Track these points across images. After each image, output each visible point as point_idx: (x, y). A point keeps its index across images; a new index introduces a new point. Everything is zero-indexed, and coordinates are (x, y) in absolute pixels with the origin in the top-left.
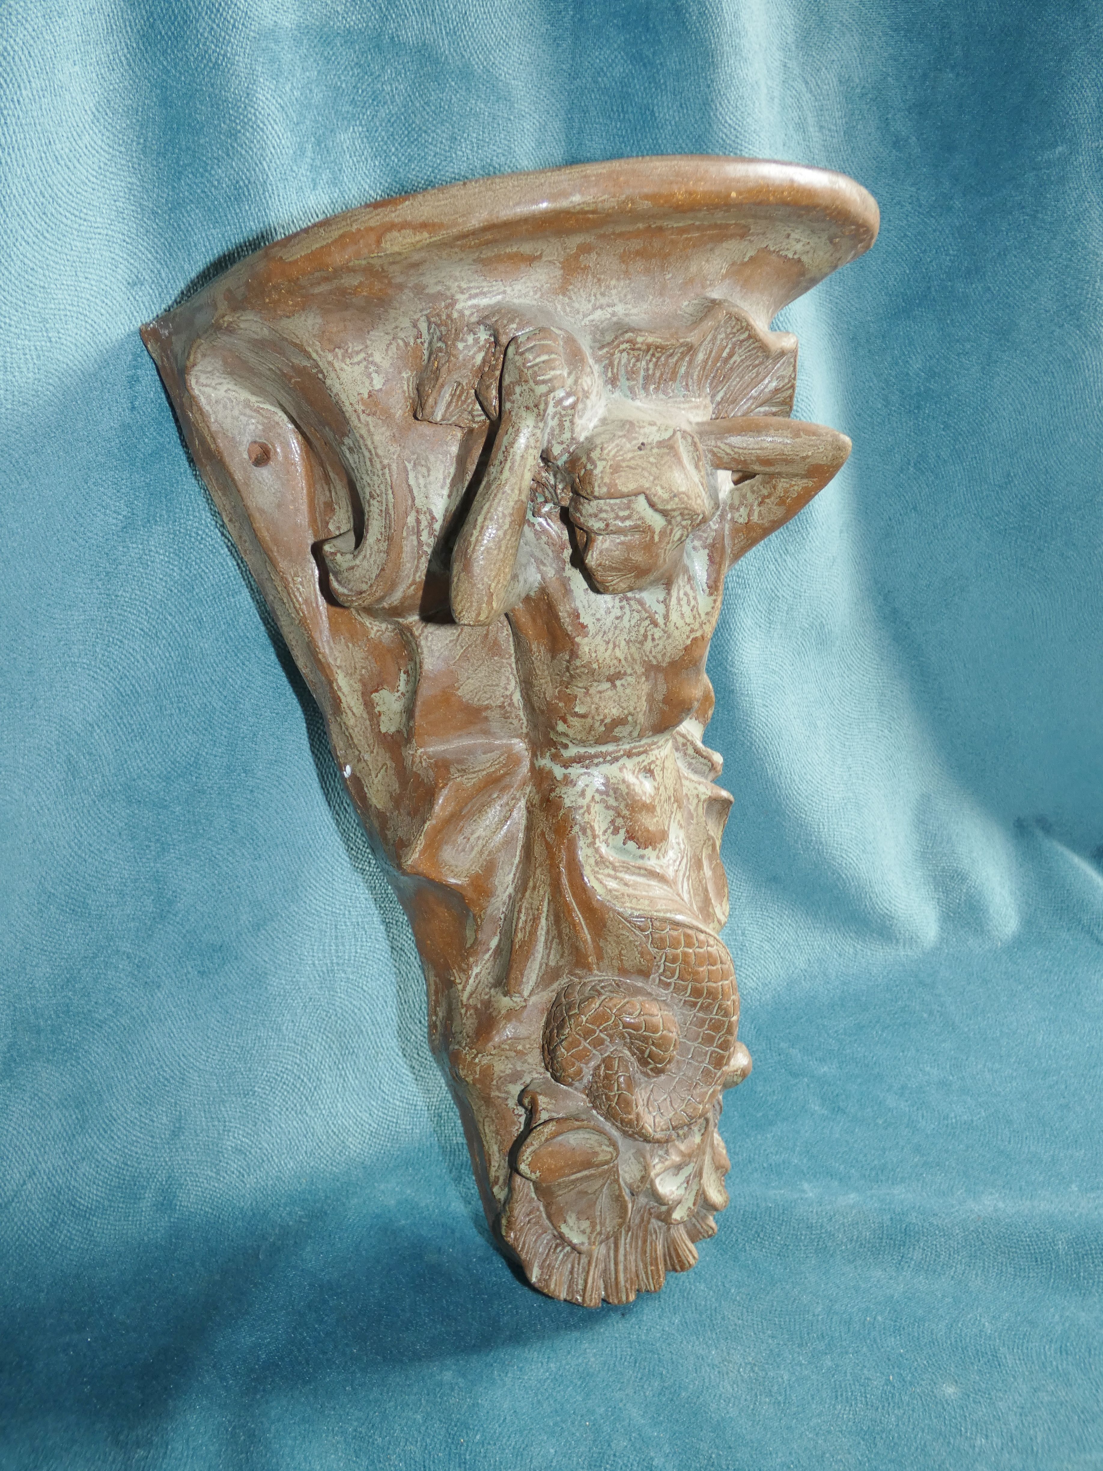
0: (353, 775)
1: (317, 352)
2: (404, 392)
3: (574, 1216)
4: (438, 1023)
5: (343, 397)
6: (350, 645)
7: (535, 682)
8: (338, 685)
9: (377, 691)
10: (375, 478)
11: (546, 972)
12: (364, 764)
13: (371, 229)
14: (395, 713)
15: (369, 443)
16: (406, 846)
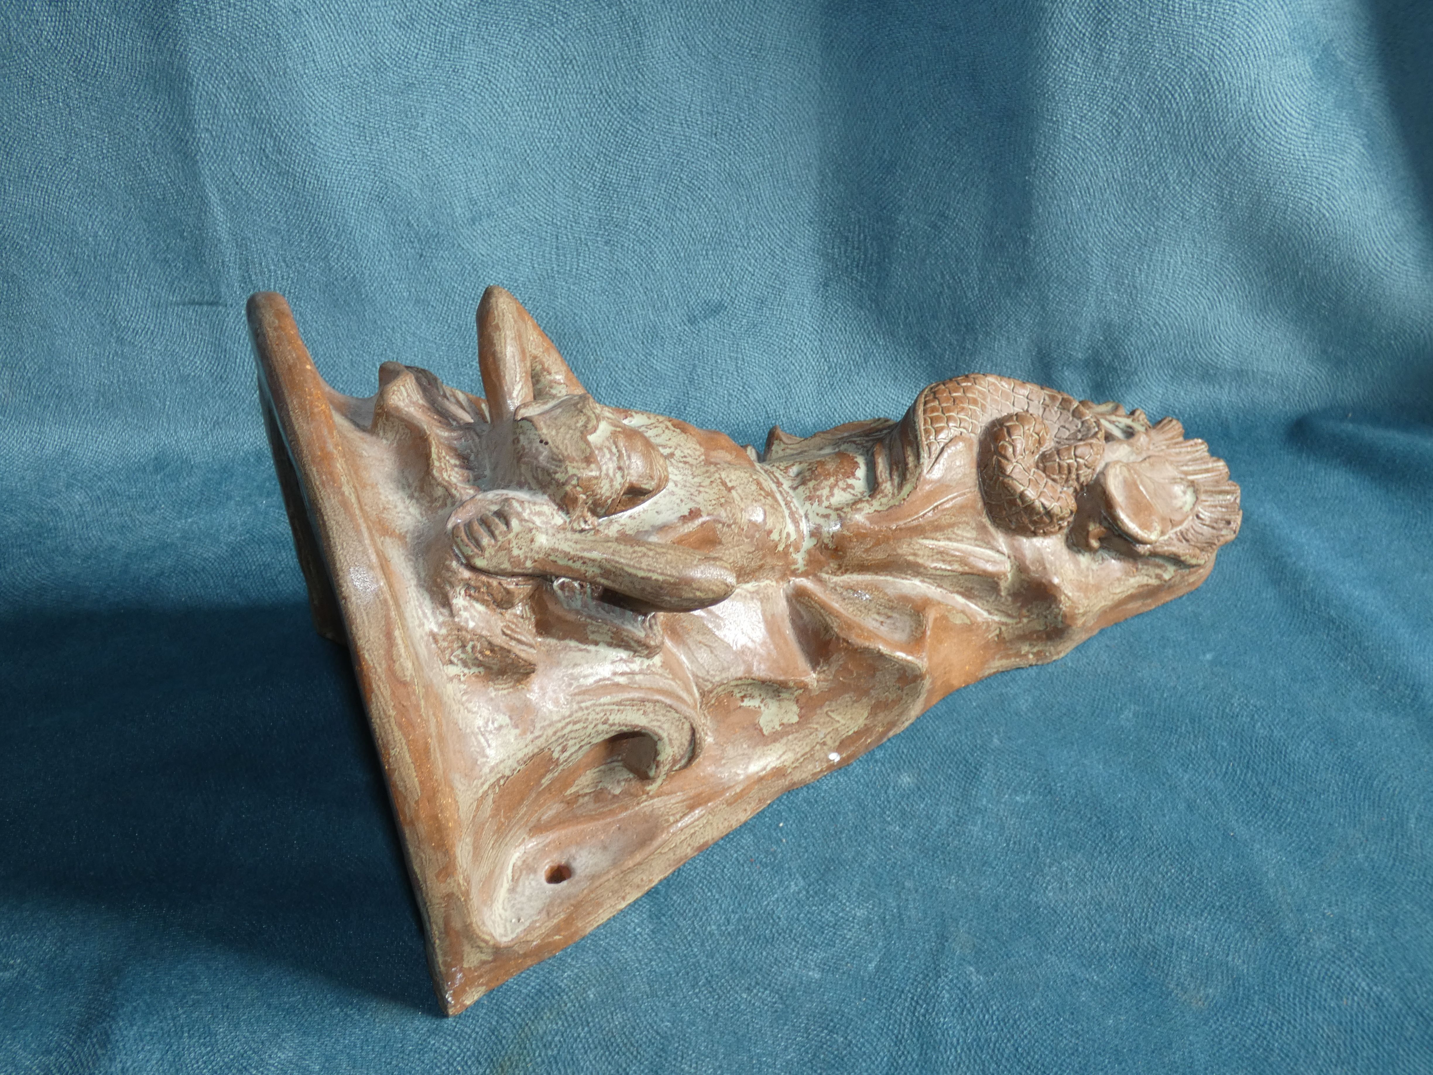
0: (838, 750)
1: (483, 784)
2: (509, 693)
3: (1175, 502)
4: (1035, 650)
5: (520, 755)
6: (723, 762)
7: (740, 564)
8: (762, 771)
9: (761, 730)
10: (590, 717)
11: (983, 540)
12: (828, 737)
13: (393, 693)
14: (780, 707)
15: (560, 725)
16: (905, 671)
